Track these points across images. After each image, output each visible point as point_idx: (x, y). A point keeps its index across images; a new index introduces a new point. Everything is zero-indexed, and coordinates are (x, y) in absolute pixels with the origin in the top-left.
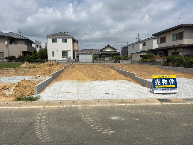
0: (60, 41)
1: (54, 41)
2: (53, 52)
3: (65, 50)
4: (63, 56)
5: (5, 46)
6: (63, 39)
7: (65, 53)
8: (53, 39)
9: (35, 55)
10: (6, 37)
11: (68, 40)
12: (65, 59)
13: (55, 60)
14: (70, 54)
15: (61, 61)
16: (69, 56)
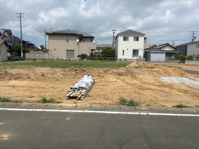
0: (131, 39)
1: (125, 39)
2: (123, 51)
3: (136, 48)
4: (133, 54)
5: (76, 44)
6: (134, 37)
7: (136, 52)
8: (124, 37)
9: (106, 54)
10: (78, 35)
11: (139, 38)
12: (135, 58)
13: (126, 59)
14: (141, 53)
15: (131, 60)
16: (139, 55)
